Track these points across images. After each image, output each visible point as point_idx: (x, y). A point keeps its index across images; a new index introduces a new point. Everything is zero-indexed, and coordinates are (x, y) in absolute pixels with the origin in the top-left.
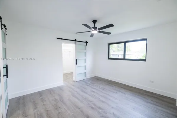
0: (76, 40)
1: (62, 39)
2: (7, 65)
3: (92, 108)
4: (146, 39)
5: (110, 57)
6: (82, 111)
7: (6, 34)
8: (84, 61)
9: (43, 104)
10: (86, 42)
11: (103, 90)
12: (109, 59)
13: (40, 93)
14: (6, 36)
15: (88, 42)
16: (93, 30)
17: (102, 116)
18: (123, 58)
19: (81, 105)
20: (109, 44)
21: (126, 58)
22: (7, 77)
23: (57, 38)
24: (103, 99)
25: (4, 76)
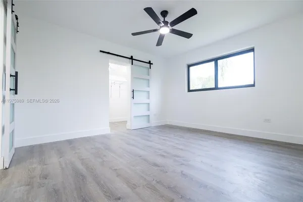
0: (132, 57)
1: (108, 53)
2: (17, 73)
3: (163, 156)
4: (252, 50)
5: (191, 89)
6: (145, 160)
7: (17, 31)
8: (145, 94)
9: (74, 152)
10: (150, 63)
11: (181, 138)
12: (189, 91)
13: (70, 142)
14: (18, 35)
15: (152, 64)
16: (163, 26)
17: (181, 164)
18: (214, 87)
19: (142, 153)
20: (189, 66)
21: (219, 86)
22: (16, 93)
23: (101, 51)
24: (181, 147)
25: (11, 90)
